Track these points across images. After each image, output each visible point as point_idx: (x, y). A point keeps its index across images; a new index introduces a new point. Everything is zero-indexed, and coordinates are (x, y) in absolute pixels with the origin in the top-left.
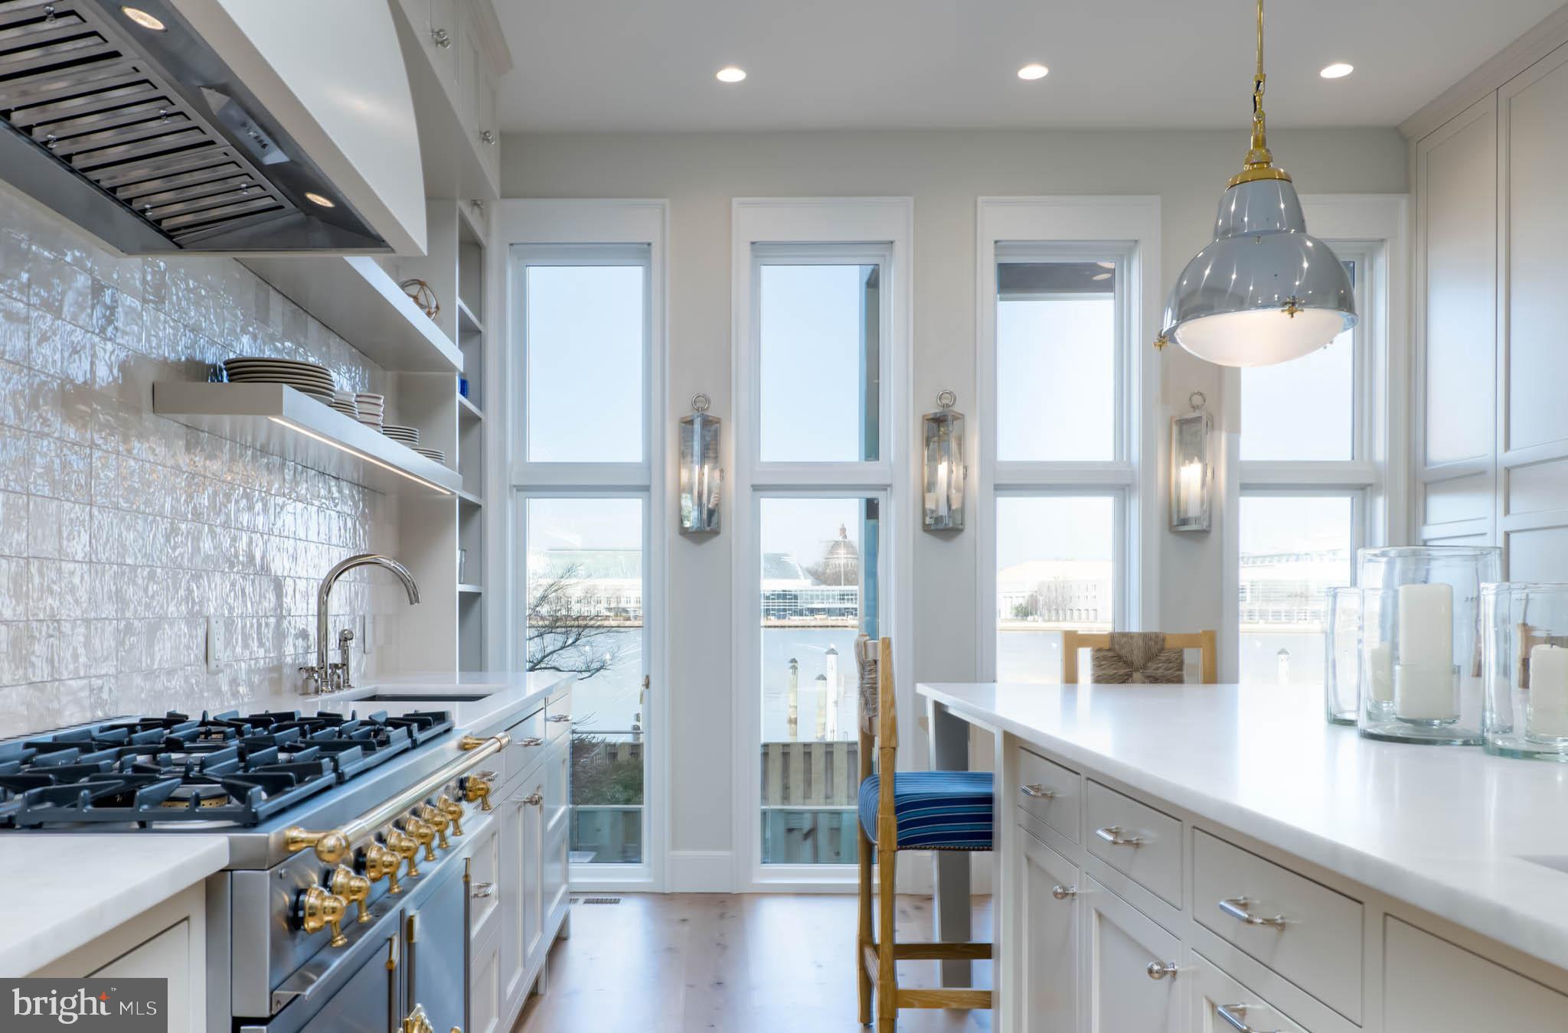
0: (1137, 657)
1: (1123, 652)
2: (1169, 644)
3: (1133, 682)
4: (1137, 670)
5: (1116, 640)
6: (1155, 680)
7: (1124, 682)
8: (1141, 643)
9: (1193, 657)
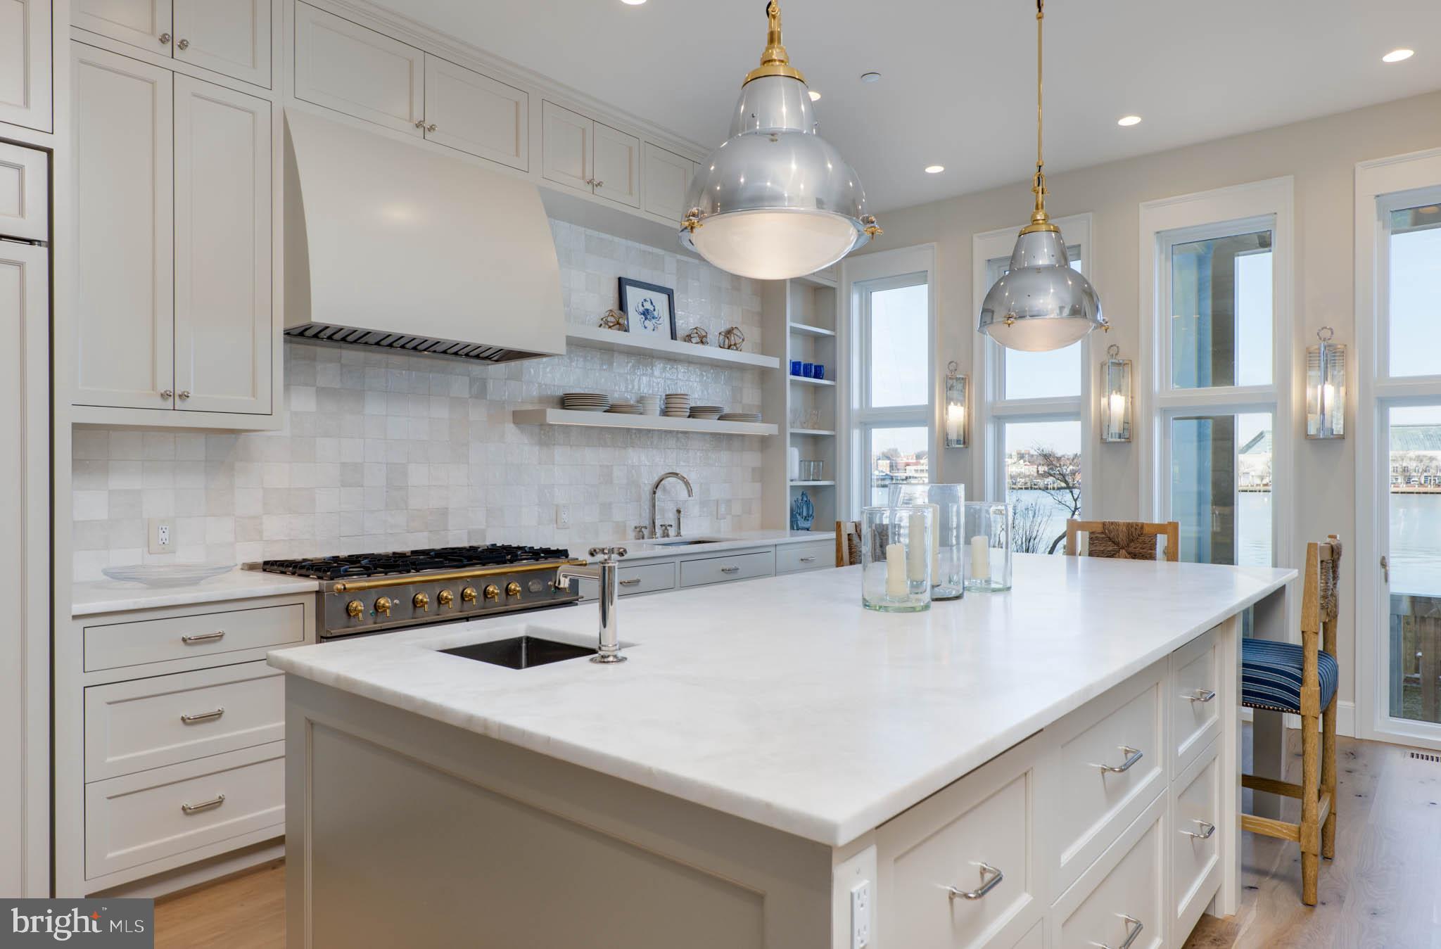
0: (1122, 538)
1: (1112, 536)
2: (1146, 530)
3: (1119, 557)
4: (1123, 548)
5: (1107, 526)
6: (1134, 556)
7: (1112, 556)
8: (1124, 529)
9: (1162, 541)
